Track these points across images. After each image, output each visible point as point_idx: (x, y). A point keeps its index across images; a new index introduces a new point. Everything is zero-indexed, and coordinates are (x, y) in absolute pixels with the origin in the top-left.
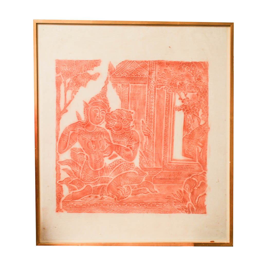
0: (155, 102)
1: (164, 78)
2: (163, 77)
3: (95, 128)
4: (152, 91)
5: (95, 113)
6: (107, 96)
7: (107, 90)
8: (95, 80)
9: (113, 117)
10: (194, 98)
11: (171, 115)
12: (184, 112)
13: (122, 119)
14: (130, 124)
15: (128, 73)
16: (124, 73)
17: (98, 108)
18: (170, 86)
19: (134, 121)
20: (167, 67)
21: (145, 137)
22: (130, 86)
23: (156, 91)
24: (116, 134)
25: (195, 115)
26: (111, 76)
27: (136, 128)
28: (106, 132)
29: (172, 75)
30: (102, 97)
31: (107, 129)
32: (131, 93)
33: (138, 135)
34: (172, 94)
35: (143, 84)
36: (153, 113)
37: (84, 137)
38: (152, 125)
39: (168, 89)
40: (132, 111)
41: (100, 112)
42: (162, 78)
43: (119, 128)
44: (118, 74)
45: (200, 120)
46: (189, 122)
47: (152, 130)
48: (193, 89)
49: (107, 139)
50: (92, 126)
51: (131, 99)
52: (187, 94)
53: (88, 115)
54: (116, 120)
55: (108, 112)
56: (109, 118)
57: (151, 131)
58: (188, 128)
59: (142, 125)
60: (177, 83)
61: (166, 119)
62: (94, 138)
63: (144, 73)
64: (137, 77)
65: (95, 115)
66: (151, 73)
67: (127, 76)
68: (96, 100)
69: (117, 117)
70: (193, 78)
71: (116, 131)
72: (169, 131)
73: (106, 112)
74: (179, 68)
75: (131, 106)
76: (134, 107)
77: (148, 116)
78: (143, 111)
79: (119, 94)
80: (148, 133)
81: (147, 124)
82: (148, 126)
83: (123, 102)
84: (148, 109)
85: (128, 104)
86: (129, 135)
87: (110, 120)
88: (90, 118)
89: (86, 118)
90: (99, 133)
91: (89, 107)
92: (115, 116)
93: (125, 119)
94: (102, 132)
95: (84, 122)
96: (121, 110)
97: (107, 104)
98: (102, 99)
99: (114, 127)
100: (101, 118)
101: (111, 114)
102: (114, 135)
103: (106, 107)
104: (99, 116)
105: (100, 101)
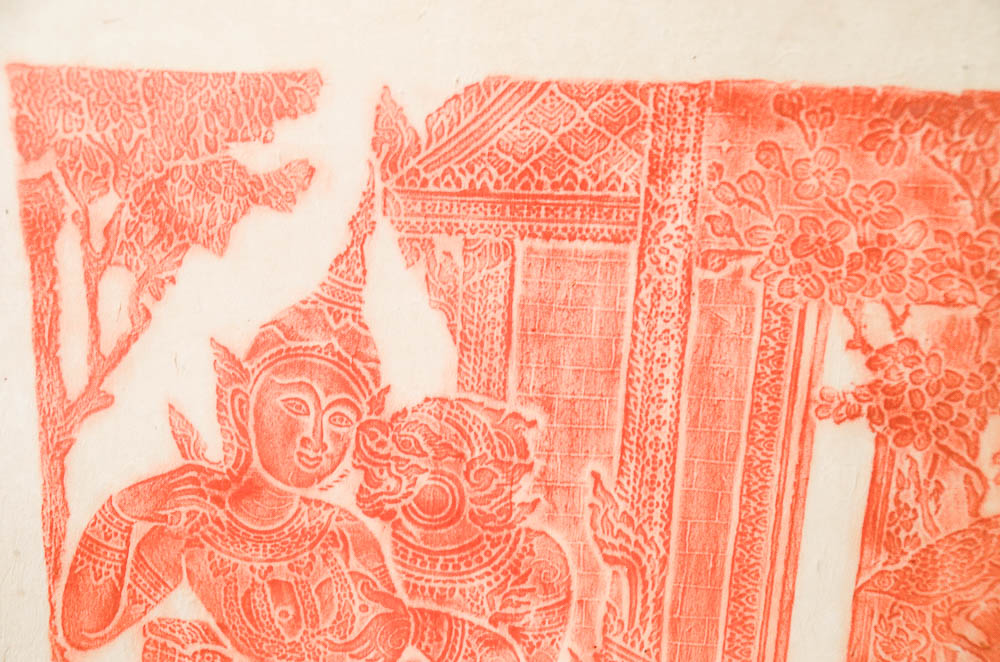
0: (682, 356)
1: (758, 209)
2: (751, 197)
3: (292, 511)
4: (664, 287)
5: (290, 418)
6: (367, 314)
7: (364, 272)
8: (282, 208)
9: (403, 446)
10: (953, 340)
11: (785, 448)
12: (879, 429)
13: (461, 456)
14: (511, 493)
15: (508, 164)
16: (478, 169)
17: (311, 389)
18: (793, 261)
19: (543, 474)
20: (781, 126)
21: (606, 571)
22: (520, 254)
23: (695, 289)
24: (428, 547)
25: (950, 453)
26: (391, 184)
27: (551, 518)
28: (360, 531)
29: (813, 181)
30: (330, 319)
31: (366, 513)
32: (524, 299)
33: (565, 559)
34: (803, 313)
35: (604, 239)
36: (665, 429)
37: (226, 557)
38: (658, 498)
39: (779, 279)
40: (531, 412)
41: (323, 413)
42: (742, 201)
43: (443, 514)
44: (439, 172)
45: (986, 486)
46: (909, 496)
47: (655, 533)
48: (957, 284)
49: (370, 575)
50: (271, 497)
51: (524, 337)
52: (906, 314)
53: (243, 431)
54: (423, 466)
55: (370, 413)
56: (382, 451)
57: (649, 541)
58: (898, 531)
59: (589, 498)
60: (846, 239)
61: (747, 469)
62: (285, 564)
63: (614, 168)
64: (569, 193)
65: (291, 431)
66: (665, 172)
67: (498, 185)
68: (293, 339)
69: (430, 444)
70: (966, 206)
71: (426, 527)
72: (766, 545)
73: (359, 416)
74: (869, 137)
75: (525, 383)
76: (541, 390)
77: (634, 448)
78: (599, 414)
79: (442, 299)
80: (626, 550)
81: (627, 492)
82: (629, 505)
83: (469, 357)
84: (632, 400)
85: (507, 365)
86: (503, 554)
87: (389, 465)
88: (258, 445)
89: (233, 447)
90: (319, 538)
91: (252, 379)
92: (416, 441)
93: (480, 457)
94: (332, 533)
95: (219, 470)
96: (455, 403)
97: (365, 367)
98: (331, 329)
99: (414, 505)
100: (331, 449)
101: (395, 425)
102: (414, 554)
103: (361, 383)
104: (318, 435)
105: (323, 344)
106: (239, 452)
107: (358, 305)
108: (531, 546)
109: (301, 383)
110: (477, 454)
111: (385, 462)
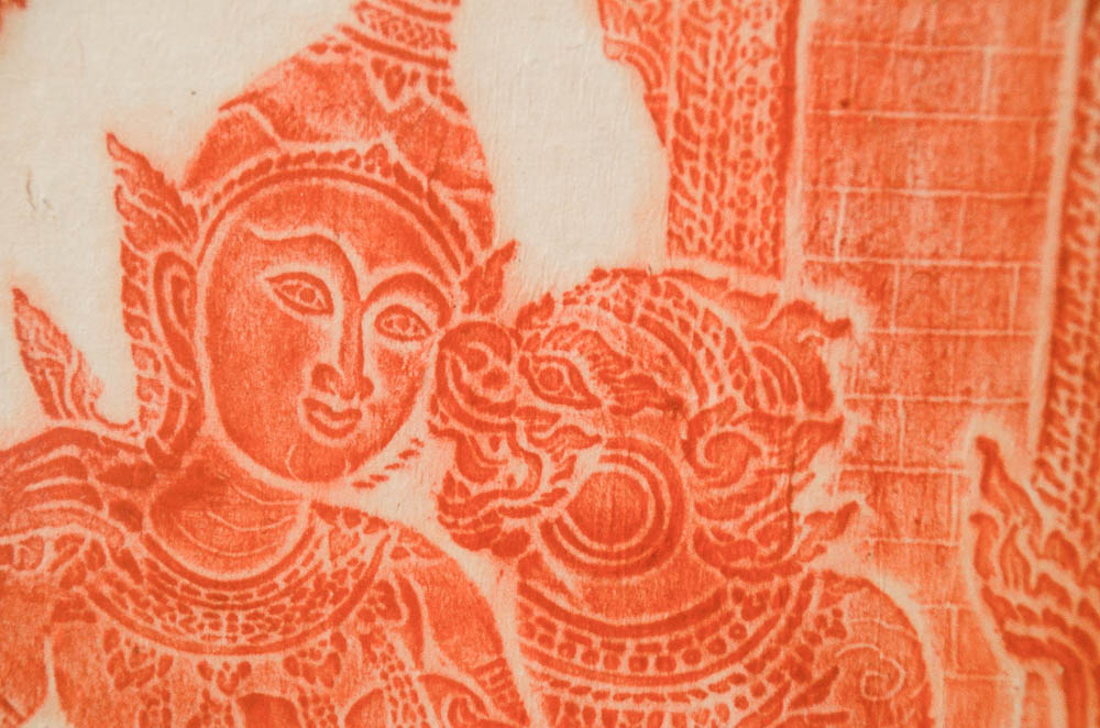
3: (294, 535)
5: (287, 321)
6: (465, 72)
9: (544, 383)
13: (675, 405)
14: (791, 491)
17: (336, 252)
19: (864, 445)
21: (1013, 673)
24: (599, 617)
27: (883, 549)
28: (447, 581)
30: (379, 89)
31: (460, 540)
32: (823, 31)
33: (916, 646)
37: (145, 643)
40: (837, 301)
41: (365, 307)
43: (634, 541)
49: (470, 683)
50: (247, 504)
51: (820, 124)
53: (183, 351)
54: (590, 430)
55: (468, 309)
56: (498, 397)
59: (969, 501)
62: (277, 658)
65: (291, 349)
68: (293, 135)
69: (604, 378)
71: (596, 572)
73: (444, 314)
75: (823, 233)
76: (861, 248)
77: (1078, 380)
78: (995, 302)
79: (634, 38)
80: (1057, 622)
81: (1060, 486)
82: (1065, 517)
83: (694, 173)
84: (1074, 268)
85: (781, 192)
86: (773, 633)
87: (511, 428)
88: (215, 383)
89: (159, 388)
90: (353, 602)
91: (203, 228)
92: (573, 371)
93: (719, 408)
94: (385, 586)
95: (131, 441)
96: (662, 281)
97: (459, 201)
98: (380, 112)
99: (569, 521)
100: (380, 392)
101: (526, 334)
102: (568, 634)
103: (448, 236)
104: (351, 360)
105: (362, 148)
106: (175, 400)
107: (440, 53)
108: (838, 613)
109: (313, 239)
110: (713, 399)
111: (504, 421)
